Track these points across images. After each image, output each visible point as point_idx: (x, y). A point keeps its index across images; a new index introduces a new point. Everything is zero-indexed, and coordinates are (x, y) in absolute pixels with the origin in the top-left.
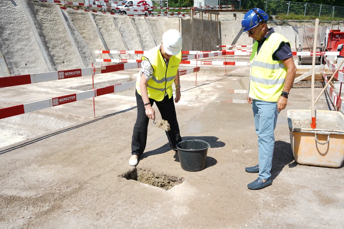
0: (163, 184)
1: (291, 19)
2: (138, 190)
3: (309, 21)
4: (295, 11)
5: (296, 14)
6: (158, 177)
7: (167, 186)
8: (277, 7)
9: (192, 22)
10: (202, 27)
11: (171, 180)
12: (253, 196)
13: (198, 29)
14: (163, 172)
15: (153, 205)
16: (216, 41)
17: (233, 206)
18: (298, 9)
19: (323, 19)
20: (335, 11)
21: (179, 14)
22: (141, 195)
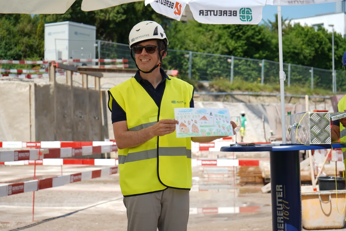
1: (239, 89)
3: (272, 94)
4: (242, 74)
5: (246, 79)
8: (207, 65)
9: (53, 92)
10: (71, 102)
13: (64, 106)
16: (97, 130)
18: (248, 70)
19: (297, 92)
20: (314, 77)
21: (20, 73)
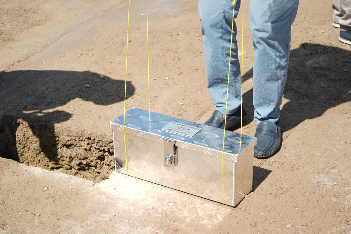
0: (84, 162)
2: (14, 186)
6: (69, 143)
7: (96, 167)
11: (106, 150)
12: (336, 189)
14: (84, 131)
15: (60, 229)
17: (282, 219)
22: (23, 200)
